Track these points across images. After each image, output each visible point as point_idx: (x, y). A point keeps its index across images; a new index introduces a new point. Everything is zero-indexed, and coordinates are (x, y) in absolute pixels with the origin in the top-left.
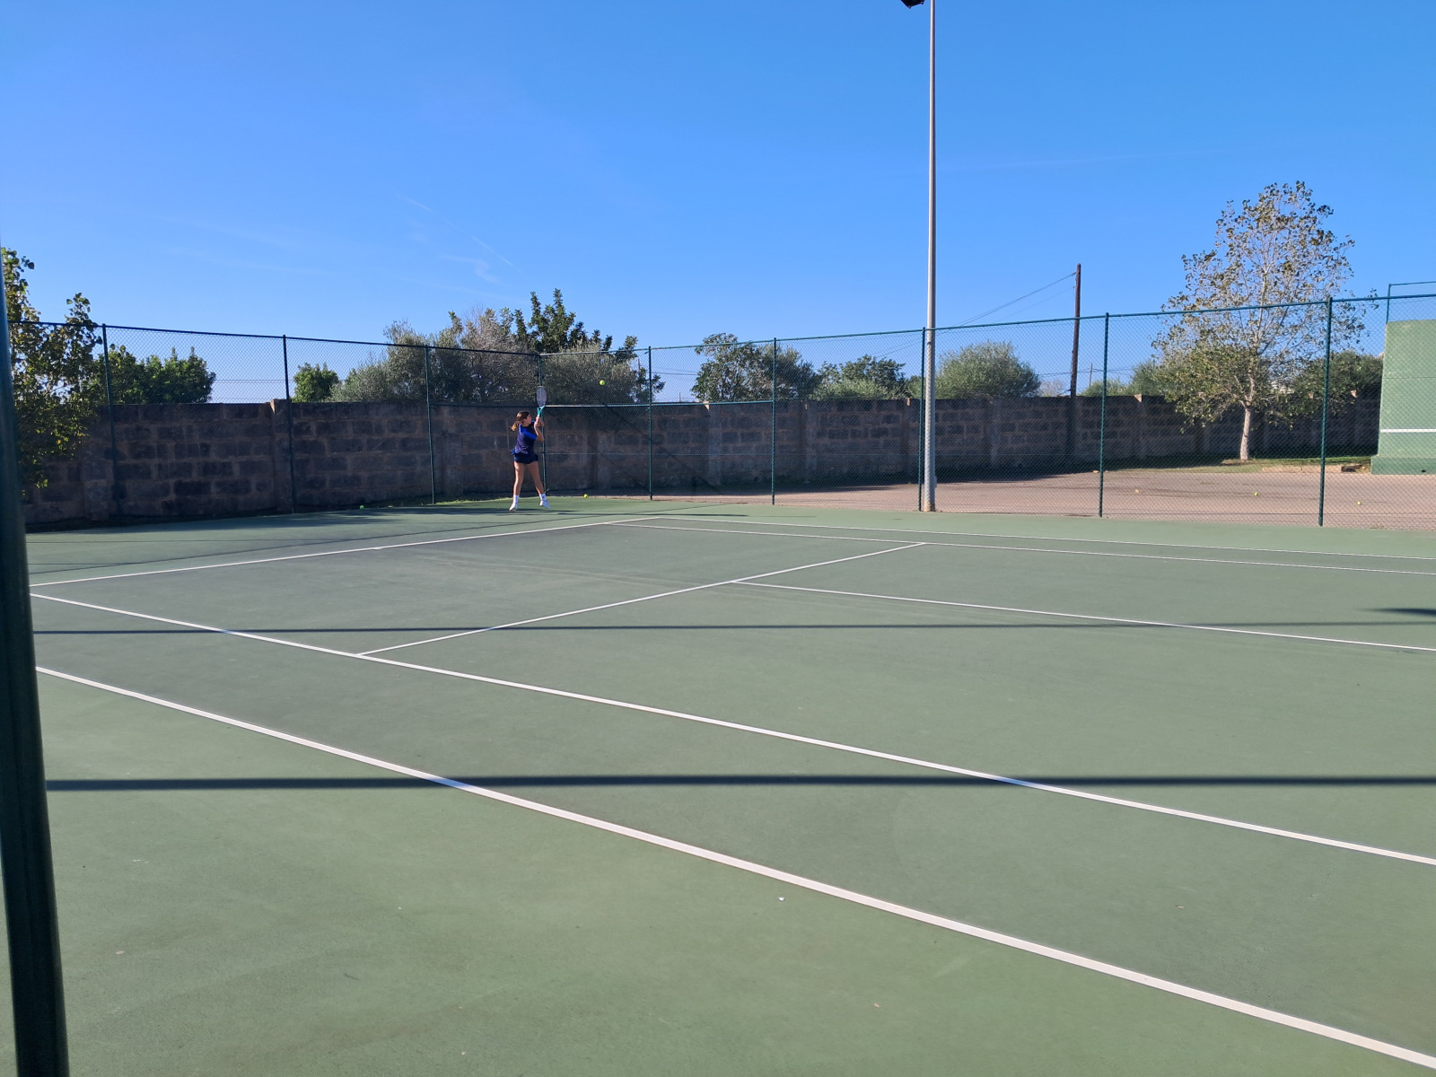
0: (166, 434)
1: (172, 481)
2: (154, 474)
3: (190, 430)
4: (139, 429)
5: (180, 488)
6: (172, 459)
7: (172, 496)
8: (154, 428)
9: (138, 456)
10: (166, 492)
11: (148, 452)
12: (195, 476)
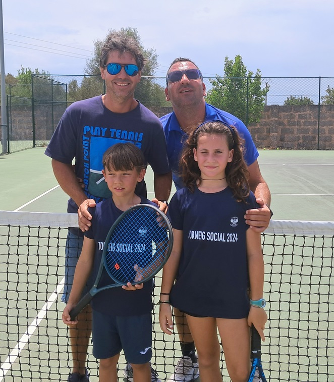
0: (301, 116)
1: (301, 135)
2: (295, 132)
3: (310, 114)
4: (291, 115)
5: (305, 138)
6: (302, 127)
7: (301, 141)
8: (297, 114)
9: (289, 125)
10: (299, 140)
11: (294, 124)
12: (310, 134)
